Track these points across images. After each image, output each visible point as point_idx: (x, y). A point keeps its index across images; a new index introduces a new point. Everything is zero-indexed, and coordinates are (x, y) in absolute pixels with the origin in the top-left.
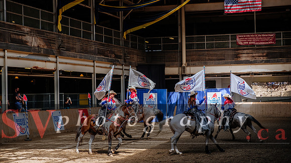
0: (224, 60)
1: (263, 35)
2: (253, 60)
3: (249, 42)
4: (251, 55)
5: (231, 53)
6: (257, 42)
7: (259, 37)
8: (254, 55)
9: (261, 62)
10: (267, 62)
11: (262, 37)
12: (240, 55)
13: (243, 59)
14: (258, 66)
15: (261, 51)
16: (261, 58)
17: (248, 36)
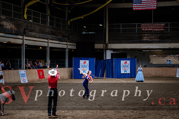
0: (132, 40)
1: (157, 25)
2: (151, 40)
4: (149, 37)
5: (137, 35)
10: (159, 42)
12: (143, 37)
15: (156, 35)
16: (156, 39)
17: (148, 25)
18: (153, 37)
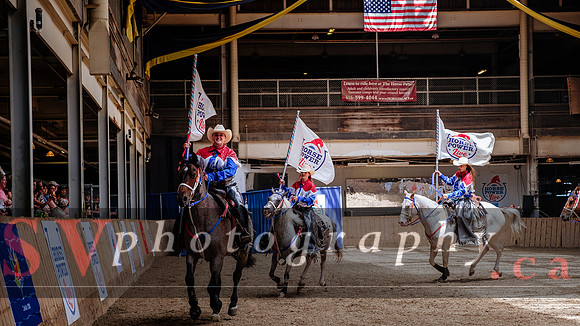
1: (393, 84)
2: (374, 132)
4: (370, 121)
5: (331, 116)
6: (382, 96)
7: (385, 87)
8: (377, 122)
9: (390, 136)
10: (400, 136)
11: (391, 87)
12: (349, 122)
13: (355, 129)
14: (383, 144)
15: (389, 115)
16: (390, 128)
17: (365, 84)
18: (381, 121)
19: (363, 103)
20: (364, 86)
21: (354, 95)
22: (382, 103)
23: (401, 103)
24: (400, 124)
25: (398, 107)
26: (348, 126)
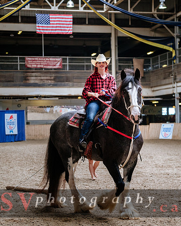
0: (13, 82)
1: (51, 59)
2: (41, 83)
3: (37, 65)
4: (39, 78)
5: (20, 75)
6: (46, 65)
8: (43, 78)
9: (49, 86)
10: (54, 86)
11: (50, 61)
12: (29, 78)
13: (32, 82)
14: (46, 89)
15: (49, 75)
16: (50, 81)
17: (37, 59)
18: (45, 78)
19: (36, 69)
20: (36, 60)
21: (31, 65)
22: (45, 69)
23: (55, 69)
24: (54, 79)
25: (53, 71)
26: (28, 80)
